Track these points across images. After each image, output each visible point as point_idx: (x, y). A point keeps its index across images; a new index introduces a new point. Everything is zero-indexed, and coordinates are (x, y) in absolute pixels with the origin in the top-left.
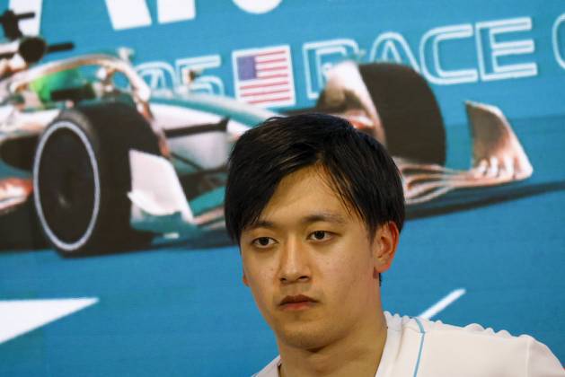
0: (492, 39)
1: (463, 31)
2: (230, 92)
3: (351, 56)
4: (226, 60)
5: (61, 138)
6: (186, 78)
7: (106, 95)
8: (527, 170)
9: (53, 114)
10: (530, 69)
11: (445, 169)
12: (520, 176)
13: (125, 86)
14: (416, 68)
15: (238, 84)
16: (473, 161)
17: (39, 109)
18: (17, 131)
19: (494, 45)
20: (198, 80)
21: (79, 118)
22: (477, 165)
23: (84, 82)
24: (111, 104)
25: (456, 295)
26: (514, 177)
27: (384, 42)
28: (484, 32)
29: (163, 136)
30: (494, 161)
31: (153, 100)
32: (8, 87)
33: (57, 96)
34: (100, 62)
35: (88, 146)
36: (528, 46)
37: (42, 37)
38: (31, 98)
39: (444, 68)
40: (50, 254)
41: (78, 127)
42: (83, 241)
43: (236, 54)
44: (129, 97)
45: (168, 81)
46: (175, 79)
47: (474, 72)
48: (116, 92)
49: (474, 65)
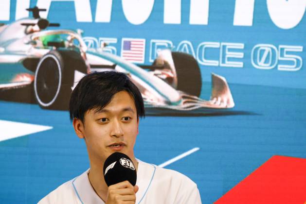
0: (227, 50)
1: (216, 45)
2: (119, 54)
3: (169, 48)
4: (119, 41)
5: (49, 61)
6: (102, 45)
7: (69, 47)
8: (232, 105)
9: (47, 51)
10: (240, 65)
11: (199, 99)
12: (229, 107)
13: (78, 45)
14: (195, 57)
15: (122, 51)
16: (211, 97)
17: (42, 48)
18: (32, 55)
19: (227, 52)
20: (107, 47)
21: (57, 54)
22: (212, 99)
23: (62, 40)
24: (71, 51)
25: (196, 149)
26: (226, 106)
27: (183, 44)
28: (224, 47)
29: (89, 67)
30: (220, 99)
31: (88, 52)
32: (31, 37)
33: (50, 44)
34: (69, 33)
35: (59, 66)
36: (241, 55)
37: (48, 20)
38: (39, 43)
39: (206, 58)
40: (37, 106)
41: (57, 58)
42: (51, 103)
43: (124, 39)
44: (78, 49)
45: (95, 45)
46: (98, 45)
47: (217, 62)
48: (73, 47)
49: (218, 59)
